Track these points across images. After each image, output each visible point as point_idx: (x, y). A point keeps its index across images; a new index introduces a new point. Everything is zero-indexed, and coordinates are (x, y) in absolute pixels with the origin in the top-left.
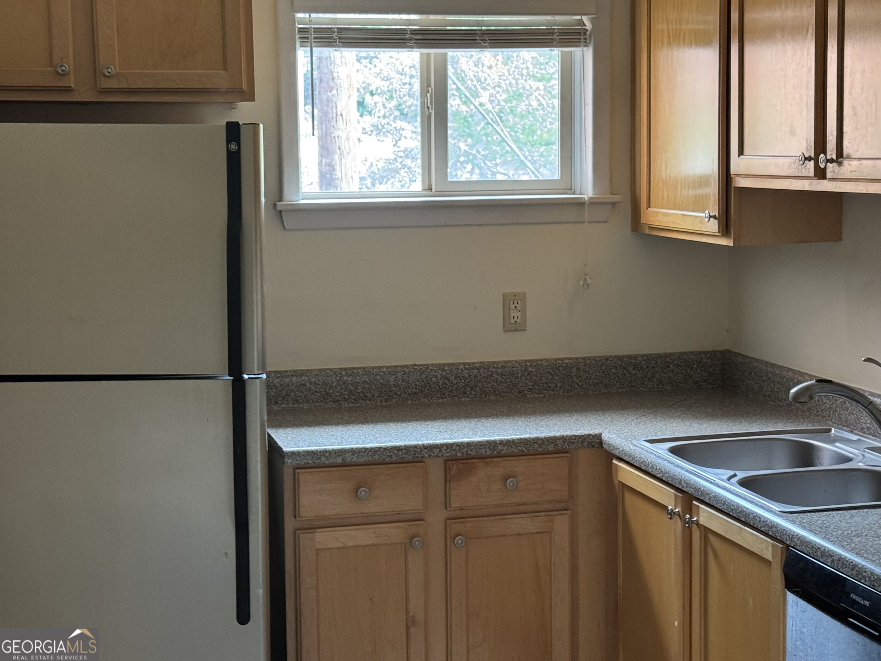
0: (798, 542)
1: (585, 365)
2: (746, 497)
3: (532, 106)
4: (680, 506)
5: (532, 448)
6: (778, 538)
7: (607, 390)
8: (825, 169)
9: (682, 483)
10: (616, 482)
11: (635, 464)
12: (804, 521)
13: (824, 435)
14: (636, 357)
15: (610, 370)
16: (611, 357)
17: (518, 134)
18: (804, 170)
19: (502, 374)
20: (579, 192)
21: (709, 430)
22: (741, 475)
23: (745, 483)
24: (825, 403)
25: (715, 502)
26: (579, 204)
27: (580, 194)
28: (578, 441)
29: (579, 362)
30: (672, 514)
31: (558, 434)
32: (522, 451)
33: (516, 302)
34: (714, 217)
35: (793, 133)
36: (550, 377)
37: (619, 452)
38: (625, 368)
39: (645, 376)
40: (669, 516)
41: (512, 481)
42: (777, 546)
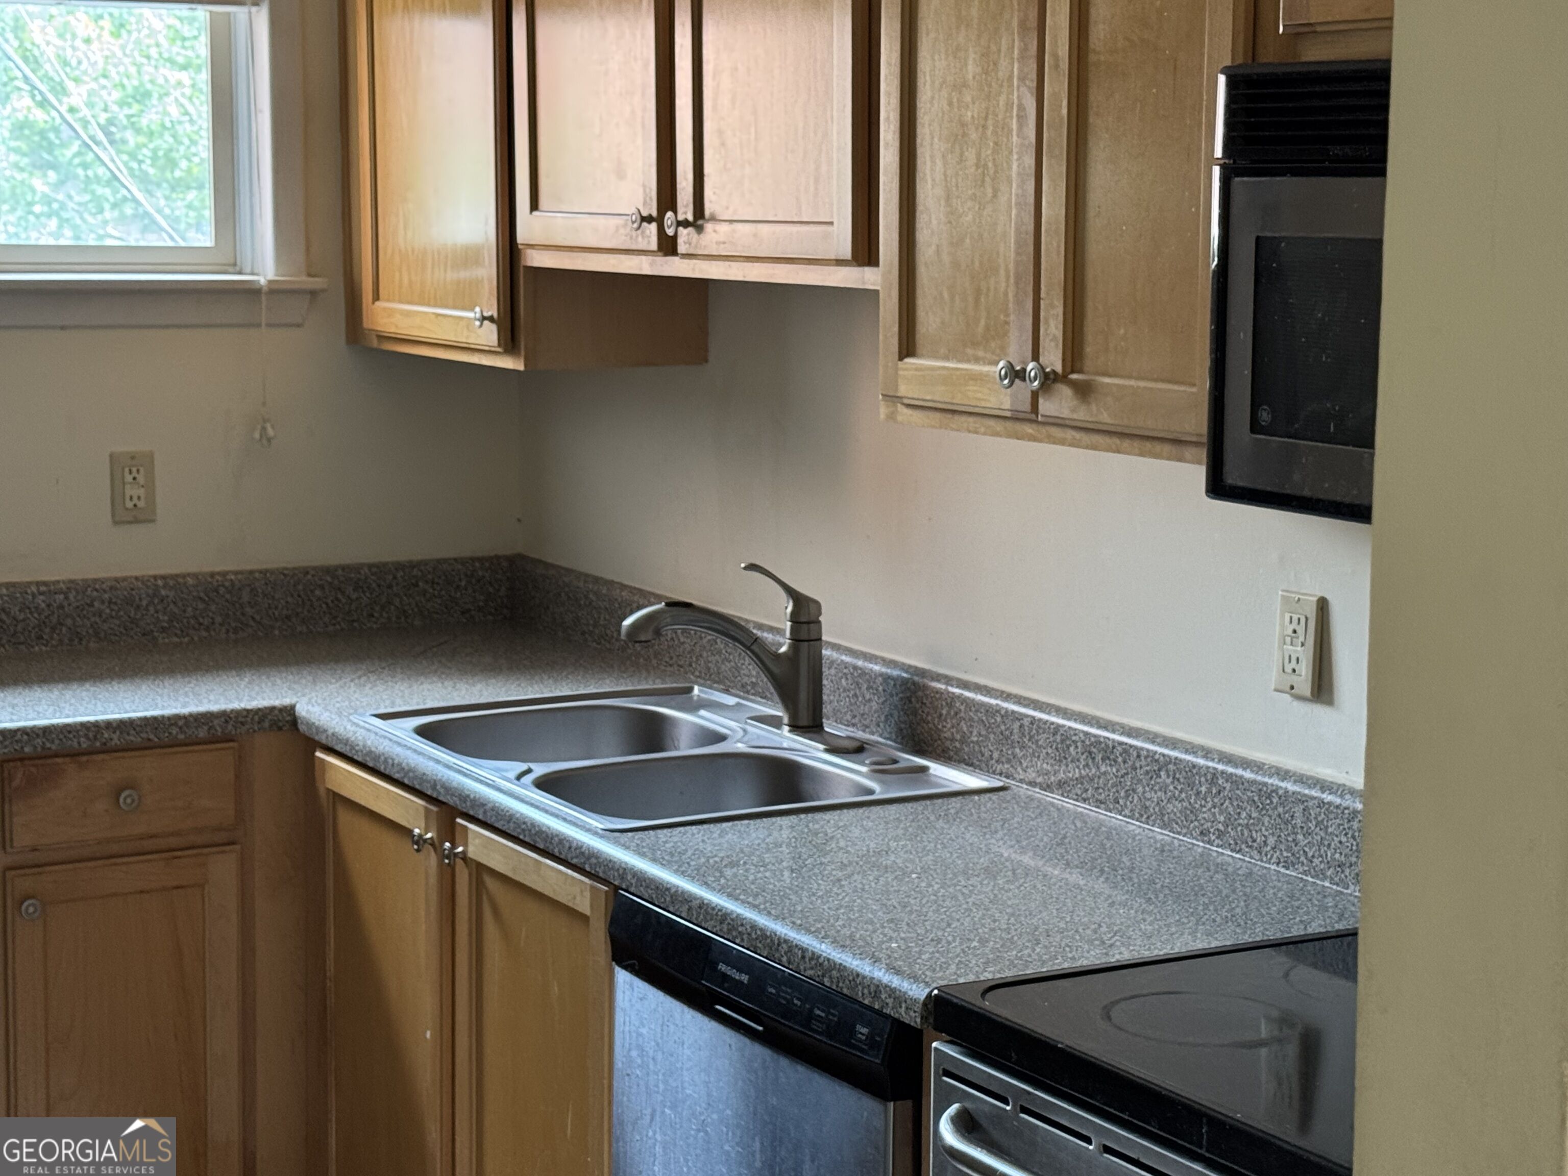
0: (633, 881)
1: (267, 584)
2: (547, 808)
3: (169, 115)
4: (434, 826)
5: (167, 734)
6: (601, 875)
7: (308, 627)
8: (675, 238)
9: (438, 787)
10: (322, 792)
11: (355, 757)
12: (644, 844)
13: (681, 698)
14: (357, 568)
15: (312, 591)
16: (314, 568)
17: (144, 166)
18: (640, 239)
19: (110, 602)
20: (248, 270)
21: (485, 693)
22: (540, 769)
23: (546, 784)
24: (683, 643)
25: (494, 818)
26: (250, 292)
27: (253, 274)
28: (252, 719)
29: (255, 578)
30: (421, 842)
31: (214, 707)
32: (149, 740)
33: (134, 470)
34: (491, 319)
35: (621, 174)
36: (201, 606)
37: (327, 737)
38: (339, 589)
39: (375, 602)
40: (416, 847)
41: (129, 796)
42: (599, 890)
